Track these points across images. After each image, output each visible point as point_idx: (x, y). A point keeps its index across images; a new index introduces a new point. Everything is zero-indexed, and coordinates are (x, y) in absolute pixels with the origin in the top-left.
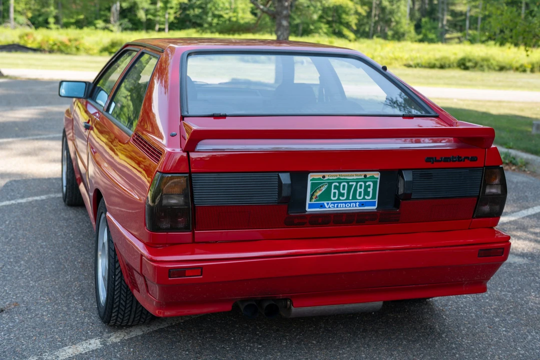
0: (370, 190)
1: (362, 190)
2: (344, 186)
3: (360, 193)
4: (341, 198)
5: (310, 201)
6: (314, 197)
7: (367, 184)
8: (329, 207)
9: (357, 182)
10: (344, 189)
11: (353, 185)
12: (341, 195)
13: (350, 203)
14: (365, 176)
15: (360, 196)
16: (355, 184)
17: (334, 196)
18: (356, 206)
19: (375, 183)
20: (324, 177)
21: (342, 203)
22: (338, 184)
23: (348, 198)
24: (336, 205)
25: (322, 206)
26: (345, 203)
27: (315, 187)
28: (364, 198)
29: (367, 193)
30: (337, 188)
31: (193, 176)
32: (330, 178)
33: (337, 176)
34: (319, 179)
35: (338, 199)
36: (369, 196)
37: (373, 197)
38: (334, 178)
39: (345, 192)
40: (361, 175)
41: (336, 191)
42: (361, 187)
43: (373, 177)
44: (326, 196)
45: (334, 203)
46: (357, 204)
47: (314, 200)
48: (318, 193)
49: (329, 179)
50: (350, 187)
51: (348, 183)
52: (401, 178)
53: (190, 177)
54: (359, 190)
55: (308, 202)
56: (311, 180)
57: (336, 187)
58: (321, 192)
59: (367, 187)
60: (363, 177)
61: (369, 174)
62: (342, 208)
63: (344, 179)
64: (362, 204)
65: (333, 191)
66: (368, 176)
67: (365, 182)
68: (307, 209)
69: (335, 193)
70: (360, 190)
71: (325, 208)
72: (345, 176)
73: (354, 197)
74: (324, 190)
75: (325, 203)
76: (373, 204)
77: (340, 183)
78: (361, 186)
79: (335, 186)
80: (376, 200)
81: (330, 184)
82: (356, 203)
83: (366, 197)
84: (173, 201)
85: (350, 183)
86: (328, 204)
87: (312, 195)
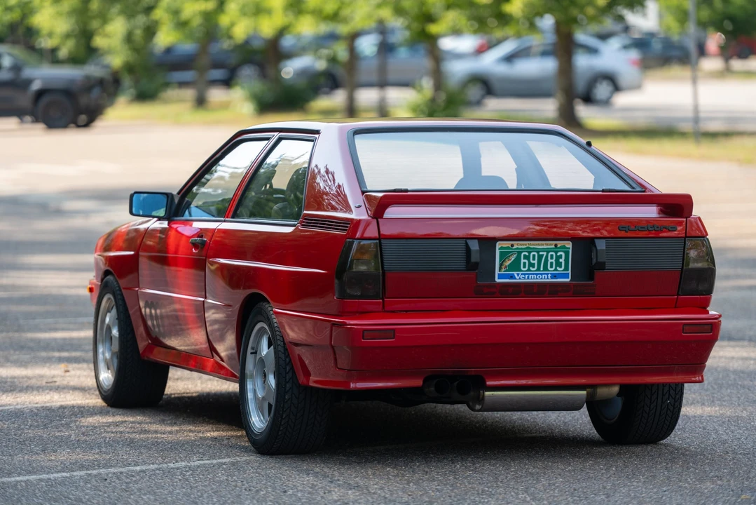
0: (562, 260)
1: (553, 261)
2: (534, 256)
3: (552, 263)
4: (531, 269)
5: (500, 271)
6: (503, 267)
7: (558, 254)
8: (519, 278)
9: (548, 252)
10: (534, 259)
11: (543, 255)
12: (532, 265)
13: (542, 274)
14: (556, 245)
15: (551, 267)
16: (545, 253)
17: (524, 267)
18: (548, 278)
19: (567, 253)
20: (512, 245)
21: (533, 274)
22: (527, 254)
23: (538, 269)
24: (527, 276)
25: (512, 277)
26: (537, 274)
27: (504, 256)
28: (556, 270)
29: (558, 264)
30: (527, 257)
31: (383, 241)
32: (520, 247)
33: (526, 245)
34: (508, 248)
35: (529, 270)
36: (561, 267)
37: (566, 269)
38: (523, 247)
39: (536, 262)
40: (551, 245)
41: (526, 261)
42: (552, 258)
43: (564, 247)
44: (516, 266)
45: (525, 274)
46: (549, 275)
47: (503, 270)
48: (508, 263)
49: (517, 248)
50: (540, 257)
51: (538, 252)
52: (593, 248)
53: (380, 243)
54: (550, 261)
55: (497, 272)
56: (499, 249)
57: (525, 257)
58: (510, 262)
59: (558, 258)
60: (553, 247)
61: (560, 243)
62: (533, 279)
63: (534, 248)
64: (554, 276)
65: (523, 261)
66: (559, 246)
67: (556, 252)
68: (497, 280)
69: (525, 263)
70: (552, 261)
71: (516, 279)
72: (534, 245)
73: (545, 268)
74: (513, 259)
75: (515, 273)
76: (566, 276)
77: (530, 253)
78: (552, 256)
79: (525, 255)
80: (570, 272)
81: (520, 253)
82: (547, 274)
83: (558, 268)
84: (363, 268)
85: (541, 253)
86: (518, 275)
87: (501, 265)
